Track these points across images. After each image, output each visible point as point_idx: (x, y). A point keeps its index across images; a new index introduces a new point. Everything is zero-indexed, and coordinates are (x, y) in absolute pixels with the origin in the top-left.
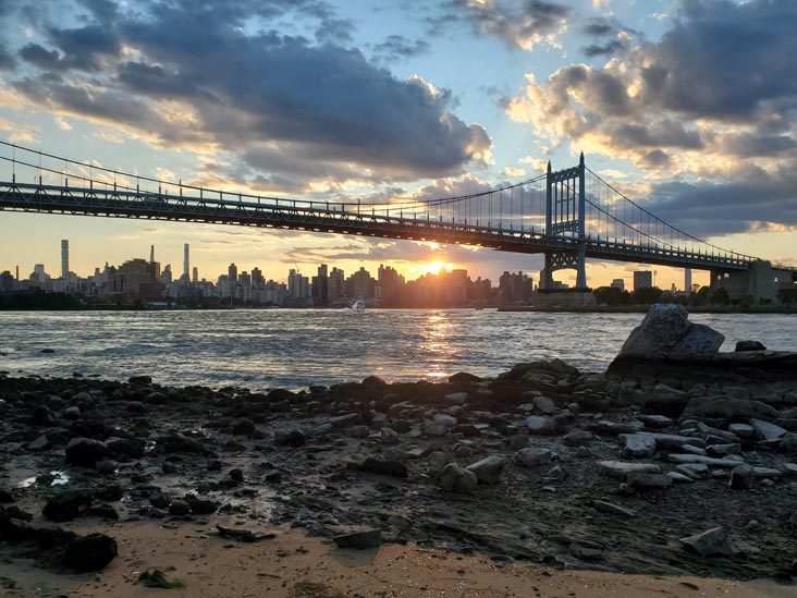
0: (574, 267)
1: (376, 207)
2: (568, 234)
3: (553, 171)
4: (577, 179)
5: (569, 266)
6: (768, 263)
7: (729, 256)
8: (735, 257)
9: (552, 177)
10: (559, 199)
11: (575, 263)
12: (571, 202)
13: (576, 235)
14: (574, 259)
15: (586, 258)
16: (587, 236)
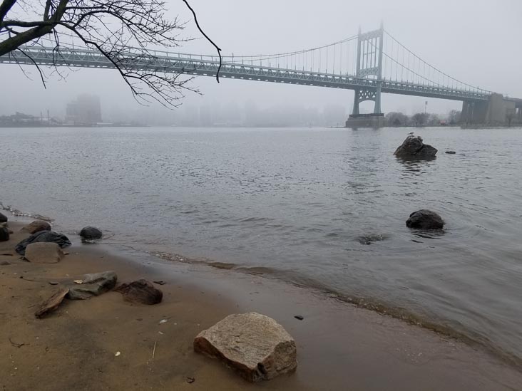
0: (374, 99)
1: (244, 59)
2: (371, 77)
3: (362, 33)
4: (378, 38)
5: (371, 98)
6: (501, 96)
7: (476, 90)
8: (480, 91)
9: (361, 38)
10: (366, 52)
11: (374, 96)
12: (373, 54)
13: (376, 78)
14: (374, 94)
15: (382, 93)
16: (383, 77)
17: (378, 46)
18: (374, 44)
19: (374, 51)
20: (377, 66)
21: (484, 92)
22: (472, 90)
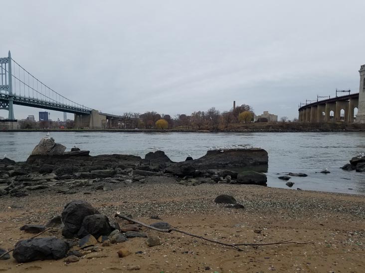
0: (7, 109)
2: (3, 92)
4: (7, 64)
5: (4, 108)
6: (97, 111)
7: (82, 107)
8: (84, 108)
11: (7, 107)
12: (4, 76)
13: (8, 93)
14: (7, 105)
15: (14, 105)
16: (13, 93)
17: (7, 70)
18: (4, 67)
19: (4, 72)
20: (8, 84)
21: (87, 109)
22: (79, 107)
